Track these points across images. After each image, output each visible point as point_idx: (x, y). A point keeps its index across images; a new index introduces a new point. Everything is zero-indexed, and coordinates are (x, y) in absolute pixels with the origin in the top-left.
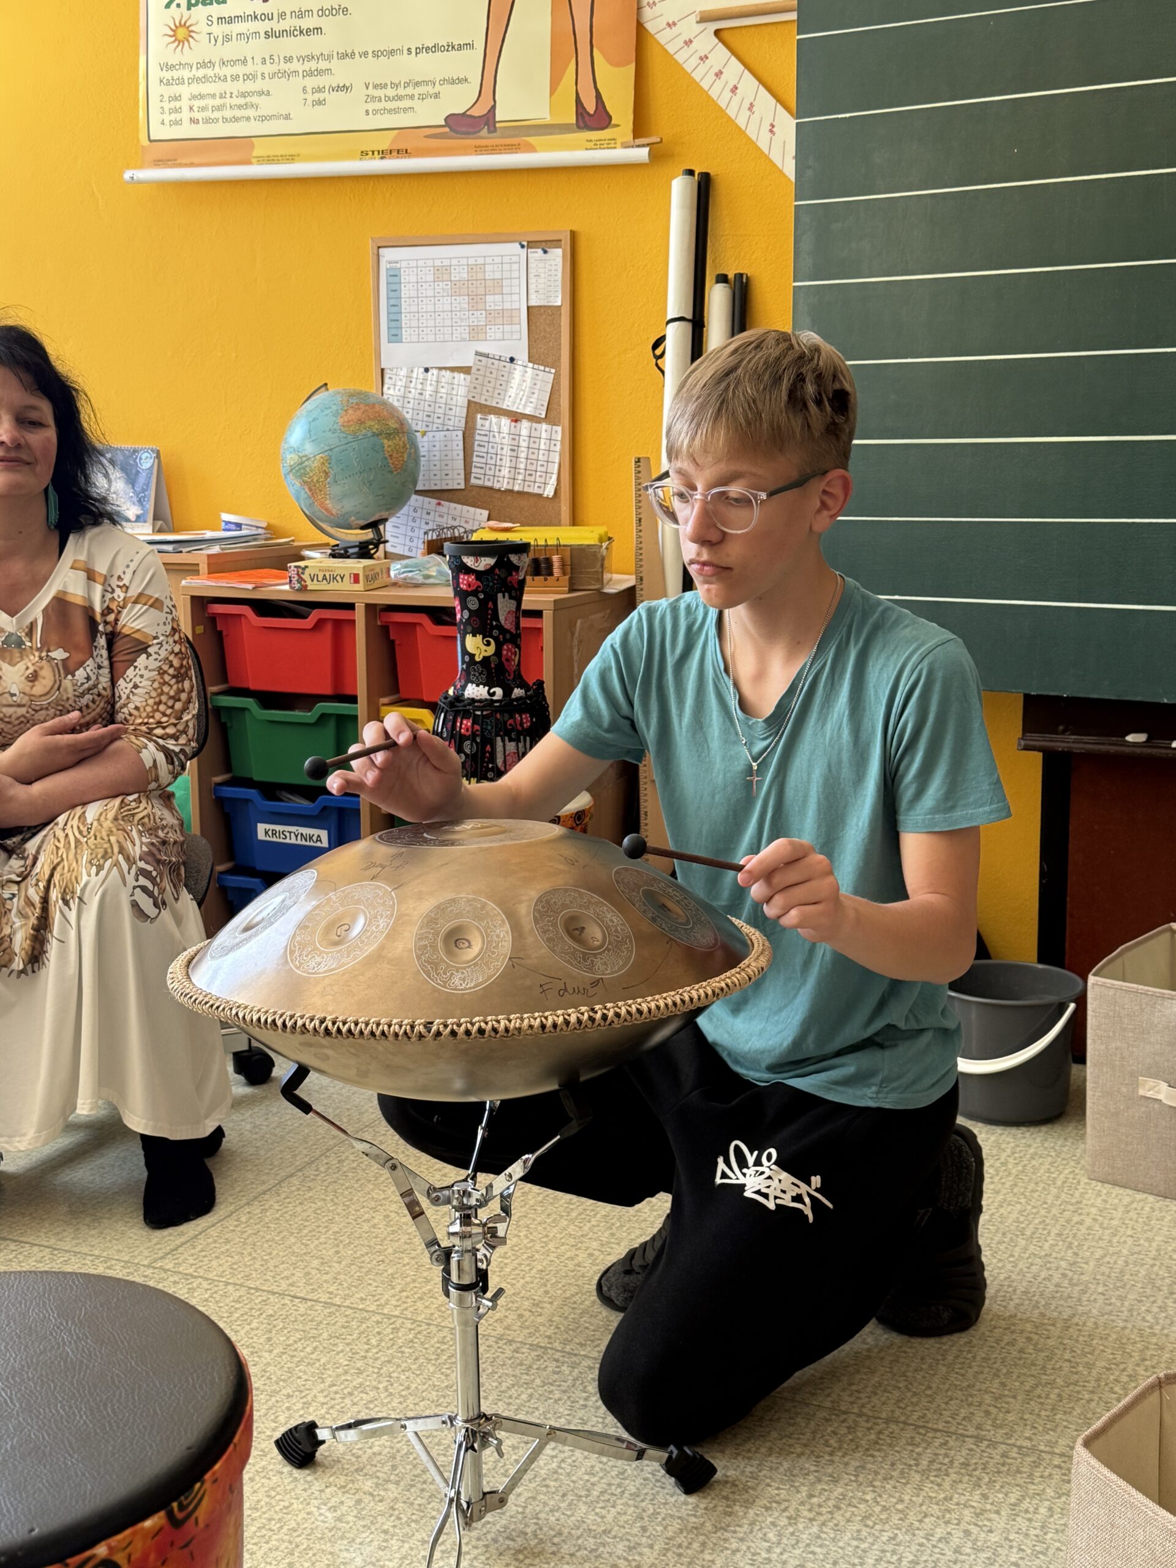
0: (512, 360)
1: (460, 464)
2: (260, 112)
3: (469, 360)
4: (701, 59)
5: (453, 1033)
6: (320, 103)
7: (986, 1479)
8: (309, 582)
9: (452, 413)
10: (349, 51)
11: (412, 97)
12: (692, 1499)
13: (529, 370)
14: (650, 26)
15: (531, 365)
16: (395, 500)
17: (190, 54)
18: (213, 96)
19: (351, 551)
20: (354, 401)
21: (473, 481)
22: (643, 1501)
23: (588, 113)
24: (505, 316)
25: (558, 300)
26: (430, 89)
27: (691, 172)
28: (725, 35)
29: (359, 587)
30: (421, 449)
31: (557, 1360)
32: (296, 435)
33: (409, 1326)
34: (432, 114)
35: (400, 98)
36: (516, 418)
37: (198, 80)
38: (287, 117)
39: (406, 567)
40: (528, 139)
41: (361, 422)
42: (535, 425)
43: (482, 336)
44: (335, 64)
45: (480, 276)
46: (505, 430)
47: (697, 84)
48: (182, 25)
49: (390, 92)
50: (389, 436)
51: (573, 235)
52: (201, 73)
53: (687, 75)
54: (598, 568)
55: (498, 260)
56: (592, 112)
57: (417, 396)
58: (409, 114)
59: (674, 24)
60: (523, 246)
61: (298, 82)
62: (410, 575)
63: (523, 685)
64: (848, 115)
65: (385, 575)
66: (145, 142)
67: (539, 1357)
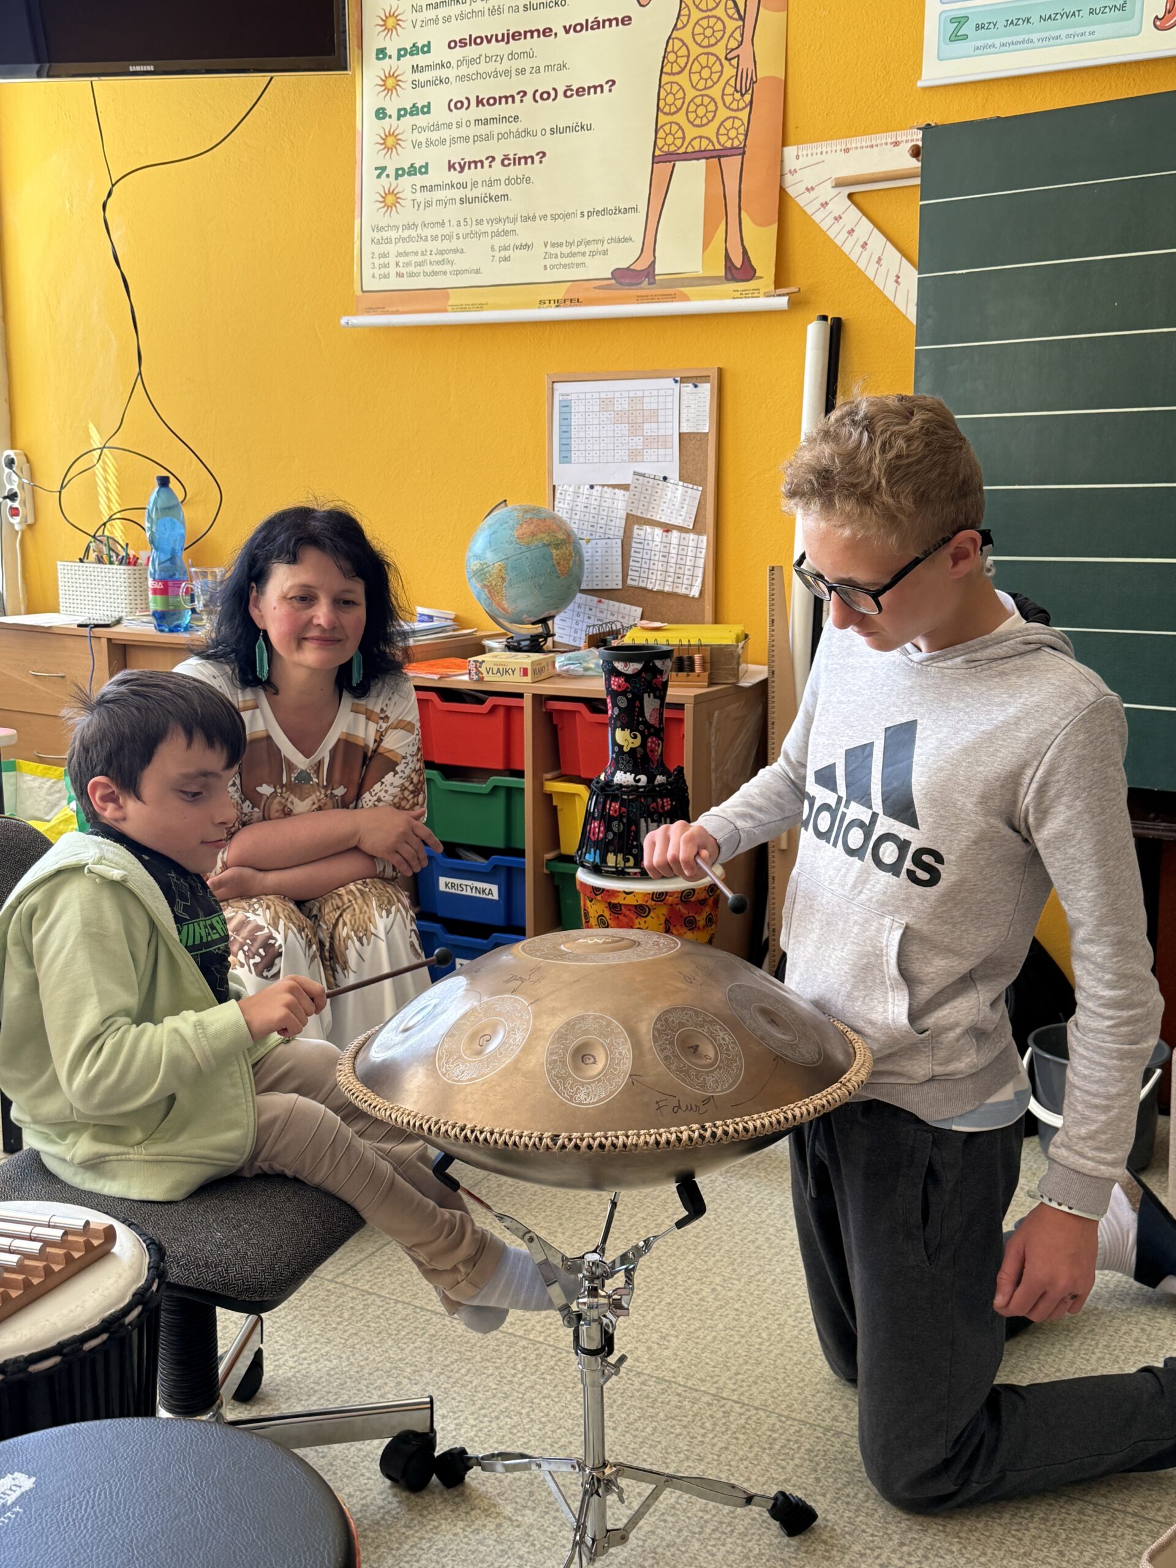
0: (665, 479)
1: (619, 568)
2: (455, 268)
3: (628, 479)
4: (836, 219)
5: (577, 1147)
6: (506, 259)
7: (1064, 1536)
8: (485, 674)
9: (613, 523)
10: (531, 215)
11: (584, 254)
12: (794, 1542)
13: (680, 488)
14: (791, 191)
15: (681, 483)
16: (562, 600)
17: (398, 218)
18: (416, 253)
19: (523, 643)
20: (529, 516)
21: (630, 582)
22: (750, 1541)
23: (736, 267)
24: (660, 441)
25: (705, 426)
26: (600, 247)
27: (824, 318)
28: (857, 198)
29: (528, 679)
30: (585, 554)
31: (679, 1395)
32: (479, 544)
33: (551, 1352)
34: (601, 268)
35: (573, 255)
36: (667, 528)
37: (404, 240)
38: (478, 271)
39: (569, 659)
40: (682, 289)
41: (533, 534)
42: (684, 535)
43: (639, 458)
44: (519, 226)
45: (639, 407)
46: (658, 539)
47: (832, 241)
48: (391, 193)
49: (566, 250)
50: (557, 546)
51: (720, 371)
52: (406, 234)
53: (823, 233)
54: (734, 665)
55: (655, 393)
56: (739, 266)
57: (583, 509)
58: (581, 269)
59: (813, 189)
60: (676, 381)
61: (486, 241)
62: (572, 667)
63: (665, 772)
64: (964, 271)
65: (550, 668)
66: (359, 293)
67: (664, 1391)
